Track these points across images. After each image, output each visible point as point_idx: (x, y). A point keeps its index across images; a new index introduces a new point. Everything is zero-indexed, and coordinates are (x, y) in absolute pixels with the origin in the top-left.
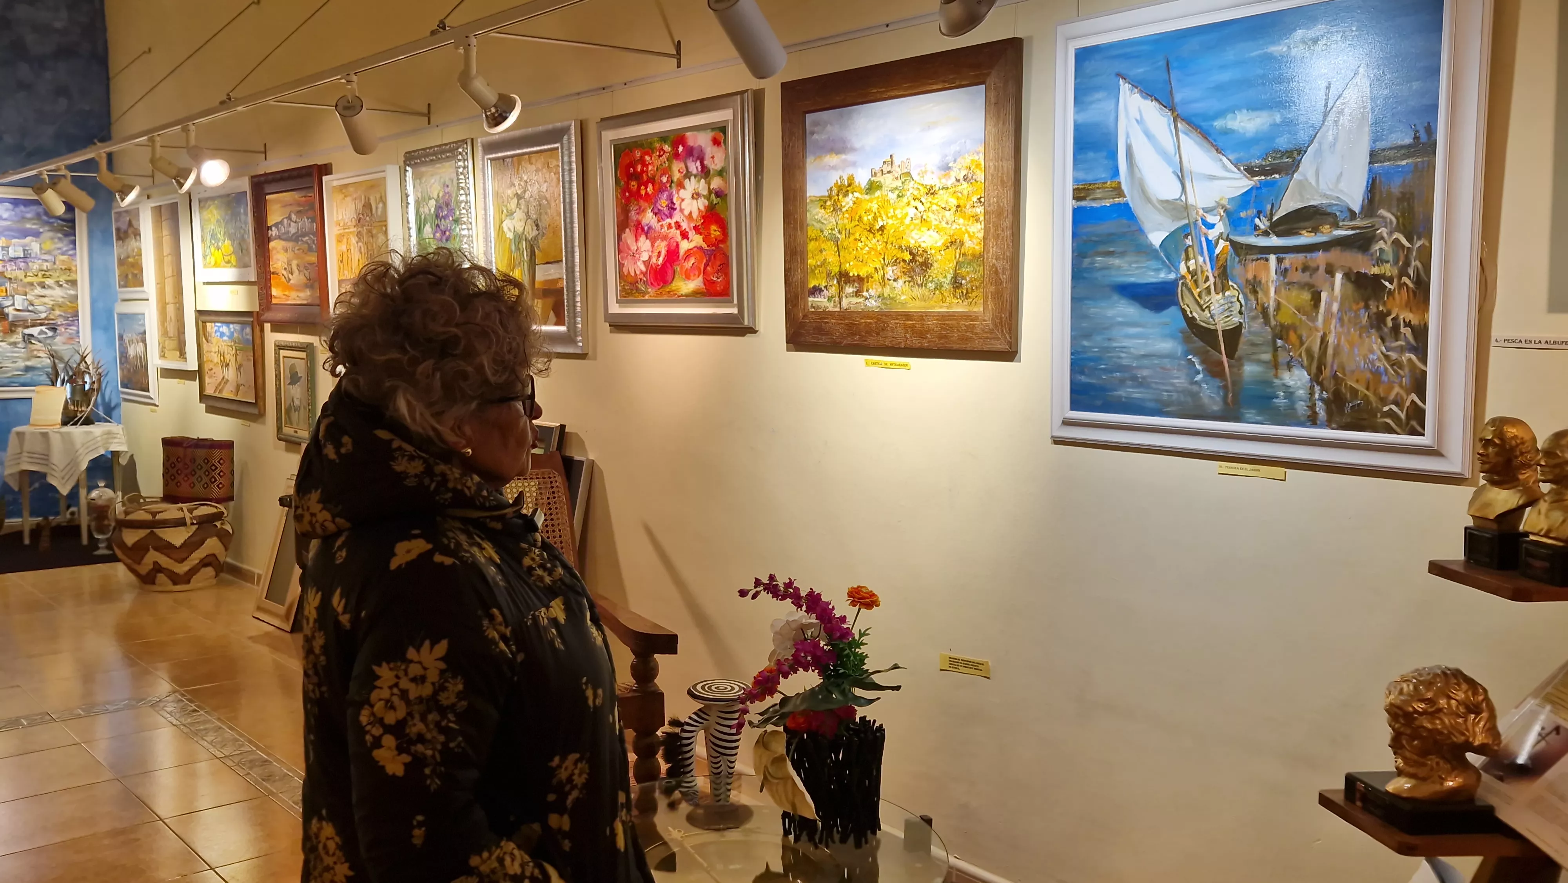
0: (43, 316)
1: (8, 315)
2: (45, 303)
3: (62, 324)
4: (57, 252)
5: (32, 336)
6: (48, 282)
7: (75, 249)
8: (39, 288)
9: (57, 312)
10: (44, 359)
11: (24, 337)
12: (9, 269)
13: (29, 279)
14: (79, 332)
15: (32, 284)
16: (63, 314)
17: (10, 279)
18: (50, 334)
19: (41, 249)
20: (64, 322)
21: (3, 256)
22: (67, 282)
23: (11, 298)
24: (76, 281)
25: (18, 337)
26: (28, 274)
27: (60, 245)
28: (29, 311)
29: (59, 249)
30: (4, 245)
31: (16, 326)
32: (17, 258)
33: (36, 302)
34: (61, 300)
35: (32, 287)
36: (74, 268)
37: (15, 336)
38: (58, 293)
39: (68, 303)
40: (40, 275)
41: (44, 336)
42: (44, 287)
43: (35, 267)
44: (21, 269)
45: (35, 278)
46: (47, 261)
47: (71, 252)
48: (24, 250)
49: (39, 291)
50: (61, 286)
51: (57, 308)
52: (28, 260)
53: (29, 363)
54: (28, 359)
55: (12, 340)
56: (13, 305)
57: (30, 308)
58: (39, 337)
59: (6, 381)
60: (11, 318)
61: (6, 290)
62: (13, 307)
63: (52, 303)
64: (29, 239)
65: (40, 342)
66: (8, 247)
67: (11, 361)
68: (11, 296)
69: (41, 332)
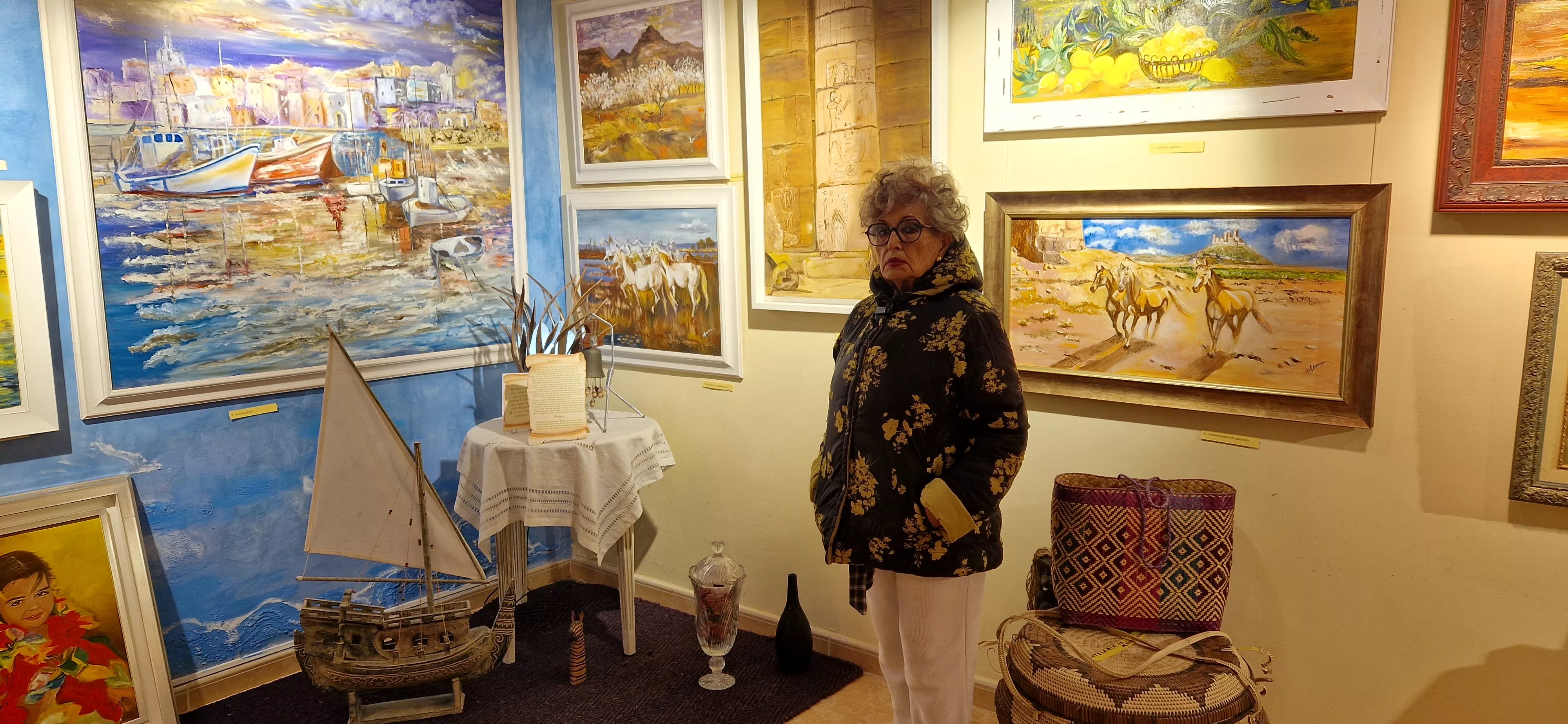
0: (461, 215)
1: (408, 214)
2: (463, 192)
3: (489, 231)
4: (477, 95)
5: (444, 253)
6: (468, 151)
7: (503, 89)
9: (481, 209)
10: (464, 297)
11: (434, 257)
12: (408, 125)
13: (438, 146)
14: (511, 246)
15: (442, 155)
16: (489, 212)
17: (410, 144)
18: (472, 249)
19: (454, 86)
21: (397, 97)
22: (494, 151)
23: (412, 181)
24: (507, 150)
25: (423, 259)
26: (437, 136)
27: (482, 81)
28: (441, 207)
29: (481, 88)
30: (399, 76)
31: (422, 237)
32: (421, 103)
33: (451, 189)
34: (486, 185)
35: (444, 161)
36: (502, 127)
38: (480, 172)
39: (496, 192)
40: (454, 138)
41: (463, 254)
42: (460, 161)
43: (445, 121)
44: (425, 126)
45: (447, 142)
46: (463, 111)
47: (498, 96)
48: (430, 88)
49: (453, 168)
50: (484, 159)
51: (481, 202)
52: (436, 107)
53: (443, 306)
54: (441, 299)
55: (417, 263)
56: (416, 195)
57: (442, 201)
58: (456, 255)
59: (409, 342)
60: (413, 223)
61: (405, 165)
62: (416, 200)
63: (472, 191)
64: (436, 66)
65: (457, 265)
66: (405, 81)
67: (415, 304)
68: (412, 177)
69: (460, 247)
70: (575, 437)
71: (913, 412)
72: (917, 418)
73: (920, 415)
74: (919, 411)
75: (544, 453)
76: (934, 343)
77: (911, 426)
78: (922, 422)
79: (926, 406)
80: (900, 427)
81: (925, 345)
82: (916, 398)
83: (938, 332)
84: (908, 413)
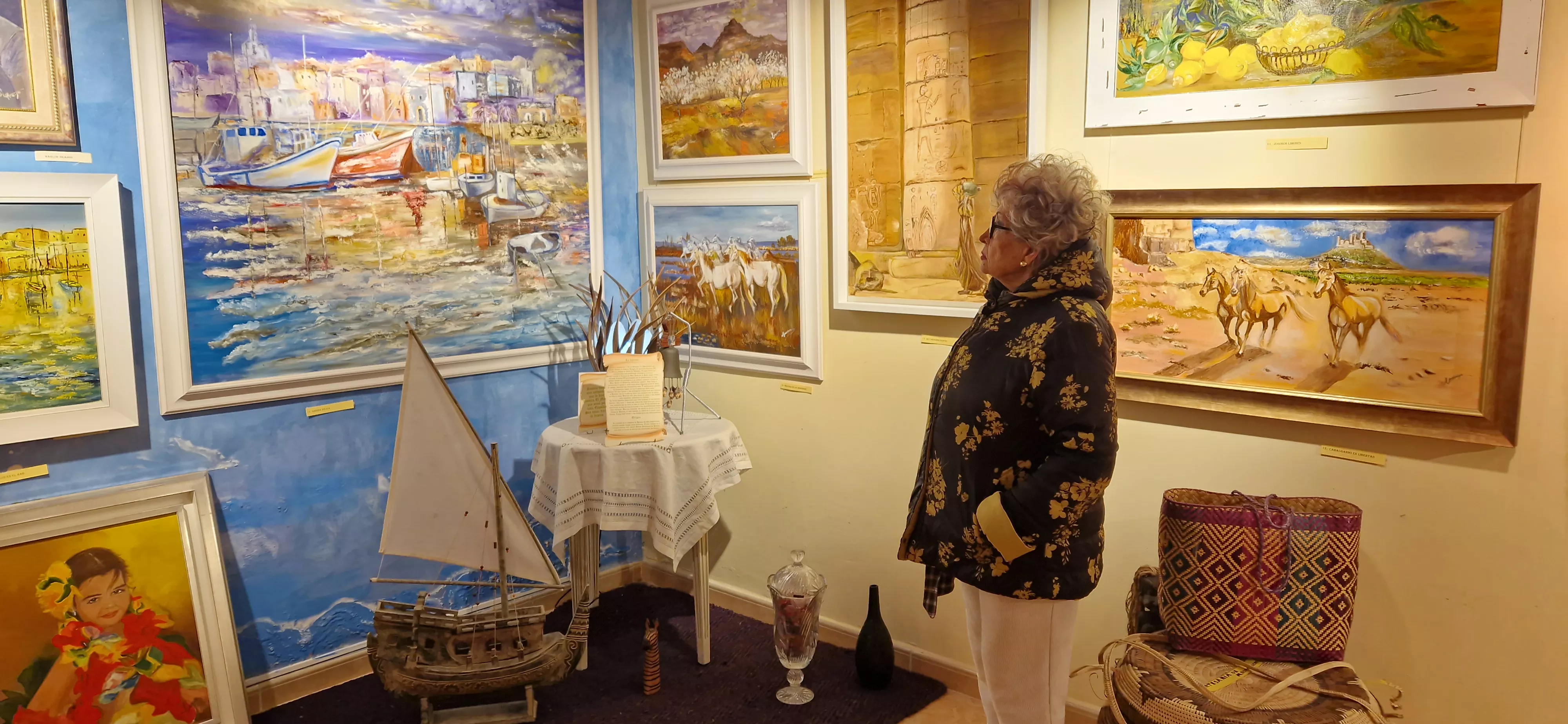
0: (539, 211)
1: (486, 210)
4: (557, 89)
5: (521, 250)
6: (547, 146)
7: (582, 83)
8: (532, 158)
10: (541, 294)
11: (511, 253)
12: (488, 119)
13: (518, 141)
14: (588, 243)
15: (521, 150)
16: (566, 208)
17: (489, 139)
18: (549, 246)
19: (534, 81)
20: (568, 224)
21: (478, 91)
23: (491, 176)
24: (585, 145)
25: (501, 255)
26: (517, 130)
27: (561, 76)
28: (518, 203)
29: (560, 83)
30: (480, 70)
32: (501, 97)
33: (529, 185)
35: (523, 156)
36: (581, 122)
37: (498, 253)
38: (558, 167)
39: (573, 187)
40: (533, 133)
41: (540, 250)
42: (539, 157)
43: (526, 116)
44: (505, 120)
45: (526, 137)
46: (542, 105)
47: (577, 91)
48: (510, 82)
49: (531, 164)
52: (516, 102)
53: (519, 303)
56: (494, 190)
57: (520, 197)
58: (533, 252)
59: (485, 339)
60: (491, 219)
61: (484, 160)
62: (494, 196)
64: (517, 60)
66: (485, 75)
67: (491, 301)
68: (490, 172)
69: (537, 244)
70: (652, 439)
71: (984, 418)
72: (987, 425)
73: (990, 422)
74: (989, 419)
75: (620, 455)
76: (1017, 349)
77: (980, 433)
78: (992, 430)
79: (996, 415)
80: (970, 433)
81: (1009, 350)
82: (988, 404)
83: (1025, 338)
84: (978, 418)
